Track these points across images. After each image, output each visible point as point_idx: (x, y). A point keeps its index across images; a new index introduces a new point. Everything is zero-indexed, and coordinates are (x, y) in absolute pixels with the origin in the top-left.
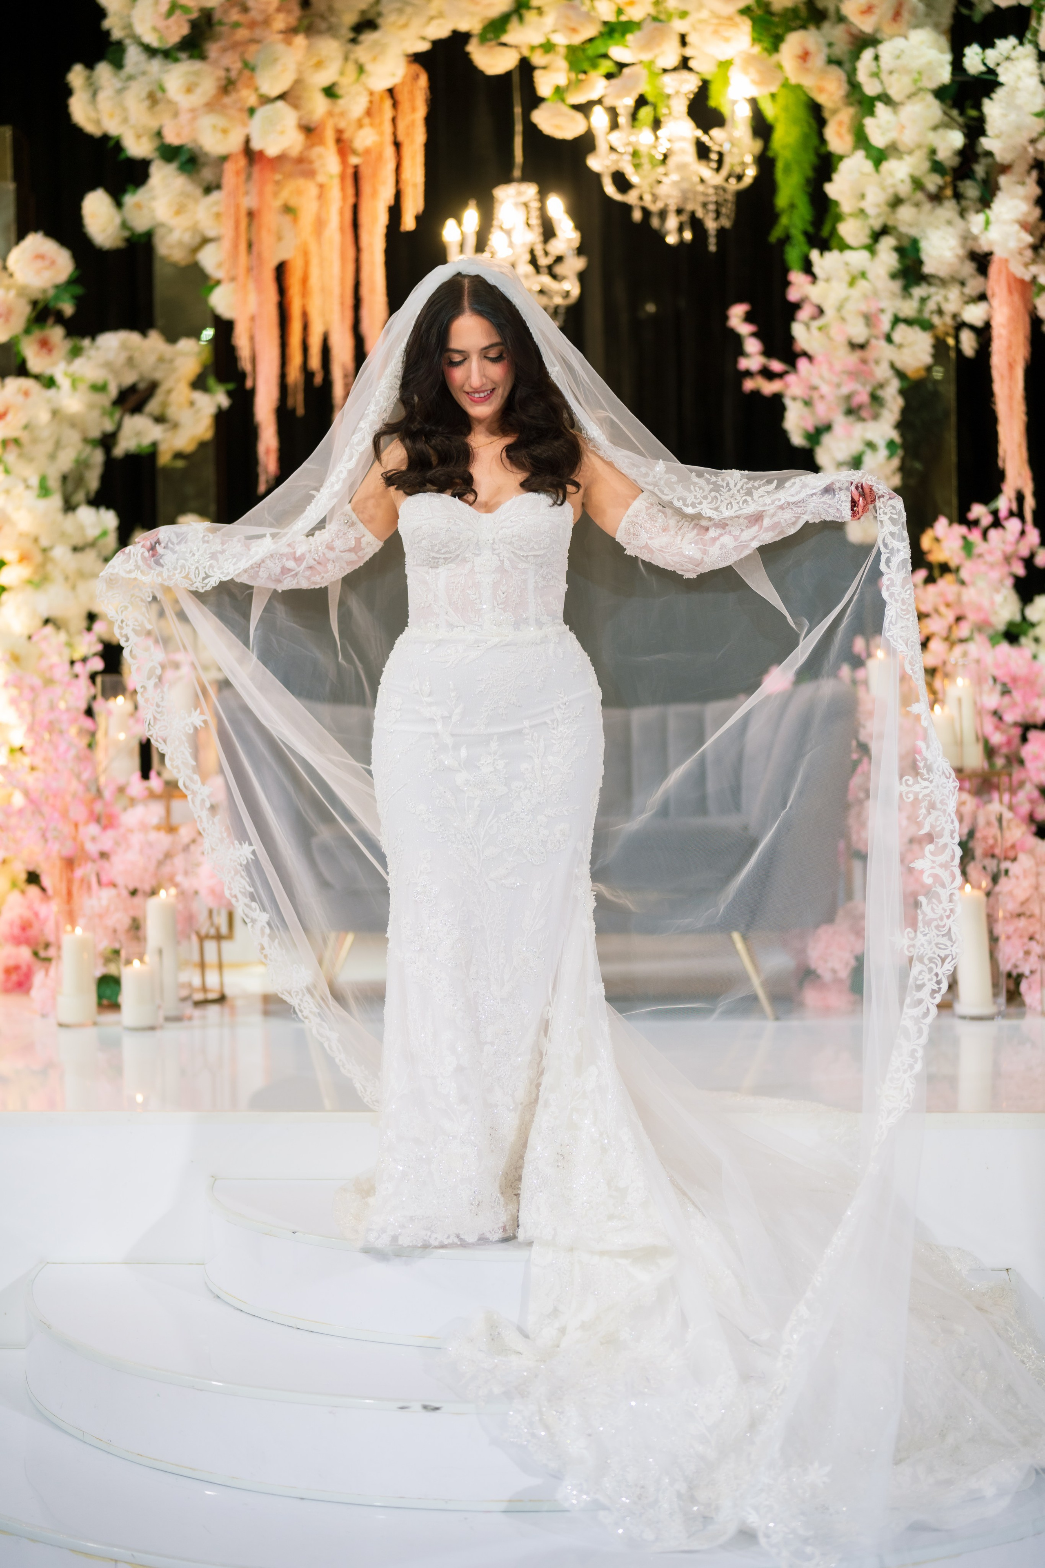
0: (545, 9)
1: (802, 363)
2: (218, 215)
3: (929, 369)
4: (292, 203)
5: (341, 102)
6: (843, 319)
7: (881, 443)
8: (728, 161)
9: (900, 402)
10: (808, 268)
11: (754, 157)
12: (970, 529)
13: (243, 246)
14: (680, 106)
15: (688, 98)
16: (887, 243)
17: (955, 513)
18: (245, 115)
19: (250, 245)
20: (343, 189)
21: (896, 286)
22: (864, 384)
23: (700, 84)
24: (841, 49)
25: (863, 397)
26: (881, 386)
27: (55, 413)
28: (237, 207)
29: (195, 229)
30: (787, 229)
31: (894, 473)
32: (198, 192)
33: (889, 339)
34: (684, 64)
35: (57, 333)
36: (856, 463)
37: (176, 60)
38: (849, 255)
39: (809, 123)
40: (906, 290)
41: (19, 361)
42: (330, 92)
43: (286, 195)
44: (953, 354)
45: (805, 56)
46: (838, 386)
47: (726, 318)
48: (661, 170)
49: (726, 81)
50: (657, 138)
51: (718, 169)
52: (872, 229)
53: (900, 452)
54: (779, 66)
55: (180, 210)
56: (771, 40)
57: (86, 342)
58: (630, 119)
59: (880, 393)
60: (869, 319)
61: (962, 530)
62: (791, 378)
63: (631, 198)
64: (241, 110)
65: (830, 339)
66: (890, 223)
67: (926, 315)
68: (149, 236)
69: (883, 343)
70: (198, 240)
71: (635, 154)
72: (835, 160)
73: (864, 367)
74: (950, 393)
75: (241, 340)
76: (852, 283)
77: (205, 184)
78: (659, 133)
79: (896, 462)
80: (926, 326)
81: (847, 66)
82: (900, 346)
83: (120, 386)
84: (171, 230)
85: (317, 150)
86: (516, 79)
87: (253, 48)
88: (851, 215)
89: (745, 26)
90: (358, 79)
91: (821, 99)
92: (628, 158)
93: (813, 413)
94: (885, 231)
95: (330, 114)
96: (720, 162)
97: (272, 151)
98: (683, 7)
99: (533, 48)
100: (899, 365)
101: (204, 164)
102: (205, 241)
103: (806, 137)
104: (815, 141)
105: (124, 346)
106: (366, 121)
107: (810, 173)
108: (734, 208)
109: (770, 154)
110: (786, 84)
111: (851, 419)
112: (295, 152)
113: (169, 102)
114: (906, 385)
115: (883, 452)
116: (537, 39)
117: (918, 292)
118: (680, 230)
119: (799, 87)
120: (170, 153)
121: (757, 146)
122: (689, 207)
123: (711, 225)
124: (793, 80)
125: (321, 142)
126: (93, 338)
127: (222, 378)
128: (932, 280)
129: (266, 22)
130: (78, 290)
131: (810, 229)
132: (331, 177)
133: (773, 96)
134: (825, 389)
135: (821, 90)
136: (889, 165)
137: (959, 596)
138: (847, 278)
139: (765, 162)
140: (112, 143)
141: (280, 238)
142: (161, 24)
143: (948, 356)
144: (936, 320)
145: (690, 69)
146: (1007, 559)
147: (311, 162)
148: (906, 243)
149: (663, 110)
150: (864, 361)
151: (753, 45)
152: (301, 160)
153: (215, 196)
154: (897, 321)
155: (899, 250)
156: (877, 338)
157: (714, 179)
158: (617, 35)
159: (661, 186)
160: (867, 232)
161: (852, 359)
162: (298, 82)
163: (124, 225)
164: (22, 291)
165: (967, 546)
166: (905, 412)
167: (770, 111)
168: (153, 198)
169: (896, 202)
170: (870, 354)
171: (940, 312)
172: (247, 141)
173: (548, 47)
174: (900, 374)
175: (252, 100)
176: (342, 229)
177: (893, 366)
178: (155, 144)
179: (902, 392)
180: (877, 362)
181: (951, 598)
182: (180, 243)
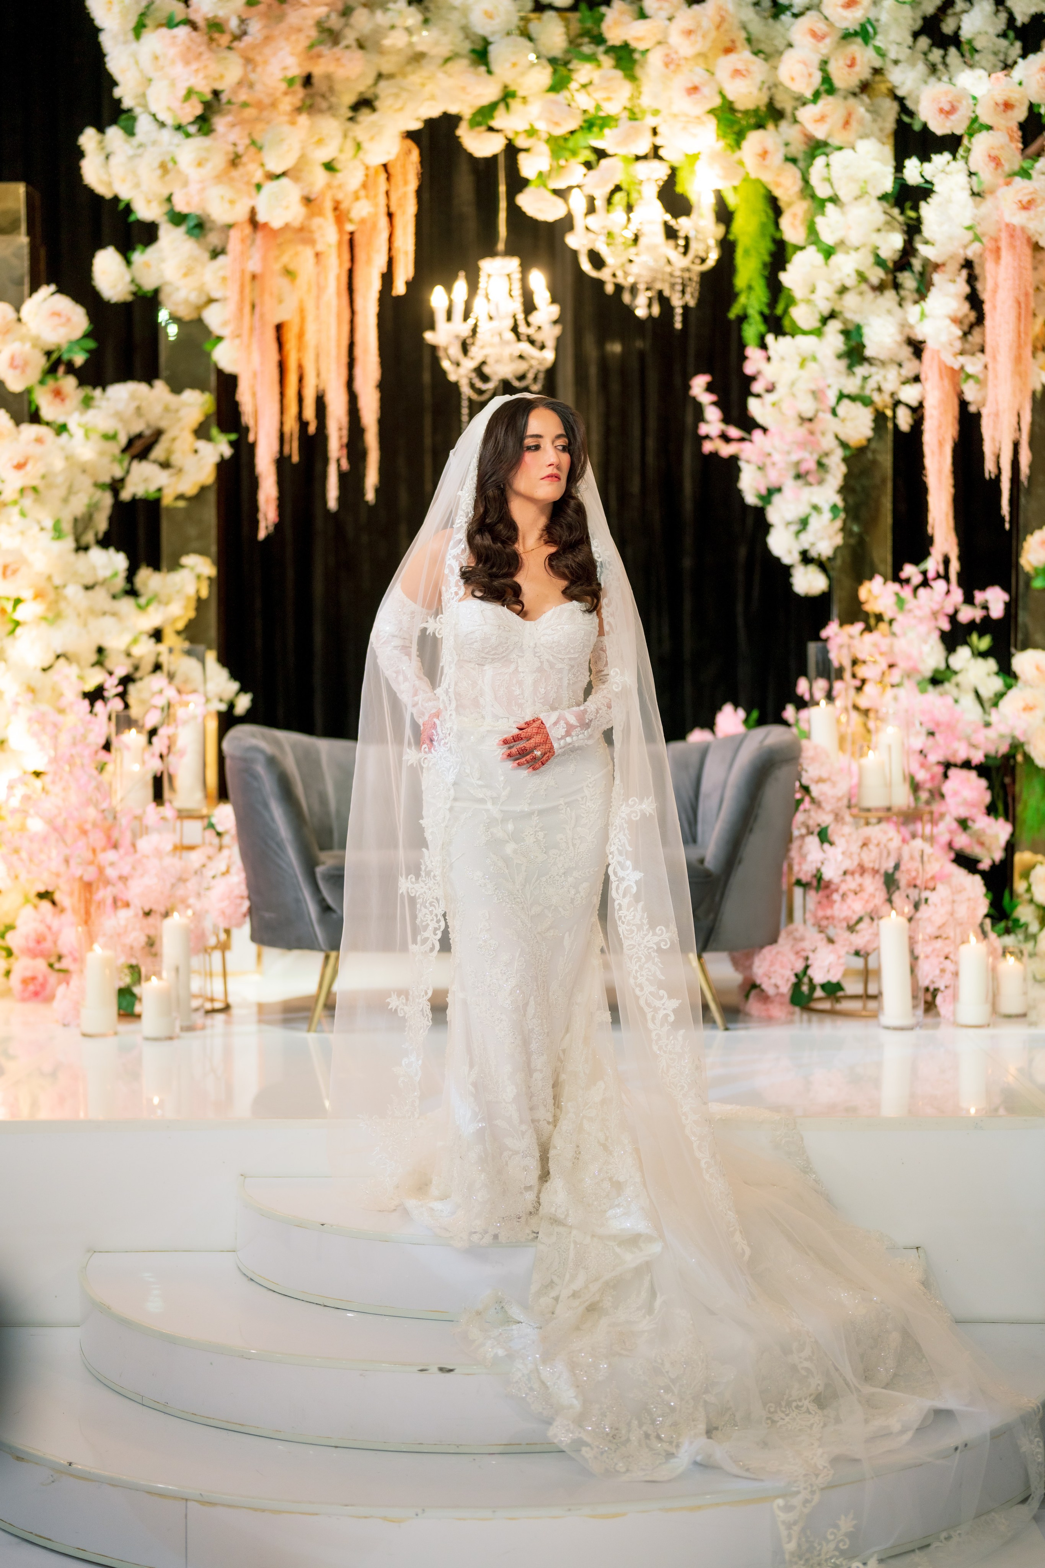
0: (530, 99)
1: (757, 434)
2: (224, 279)
3: (869, 440)
4: (291, 267)
5: (339, 175)
6: (794, 395)
7: (826, 508)
8: (693, 245)
9: (843, 469)
10: (763, 346)
11: (716, 240)
12: (902, 587)
13: (247, 309)
14: (651, 191)
15: (658, 185)
16: (834, 326)
17: (889, 570)
18: (253, 191)
19: (253, 306)
20: (340, 256)
21: (843, 364)
22: (811, 453)
23: (669, 172)
24: (798, 148)
25: (811, 465)
26: (827, 455)
27: (69, 458)
28: (243, 272)
29: (201, 289)
30: (745, 308)
31: (836, 534)
32: (206, 255)
33: (834, 412)
34: (655, 153)
35: (69, 383)
36: (804, 523)
37: (188, 135)
38: (800, 339)
39: (766, 212)
40: (850, 367)
41: (33, 408)
42: (329, 167)
43: (285, 259)
44: (890, 425)
45: (764, 154)
46: (788, 453)
47: (688, 387)
48: (633, 250)
49: (692, 172)
50: (629, 219)
51: (685, 253)
52: (820, 313)
53: (842, 515)
54: (741, 163)
55: (188, 273)
56: (734, 136)
57: (98, 392)
58: (605, 203)
59: (825, 461)
60: (816, 395)
61: (896, 587)
62: (746, 445)
63: (605, 275)
64: (248, 183)
65: (782, 414)
66: (837, 309)
67: (867, 392)
68: (156, 292)
69: (829, 416)
70: (204, 299)
71: (609, 234)
72: (789, 250)
73: (812, 438)
74: (886, 460)
75: (244, 395)
76: (803, 364)
77: (211, 248)
78: (631, 215)
79: (839, 524)
80: (867, 402)
81: (801, 164)
82: (843, 420)
83: (128, 433)
84: (177, 289)
85: (317, 221)
86: (501, 162)
87: (259, 126)
88: (803, 300)
89: (711, 124)
90: (355, 156)
91: (777, 193)
92: (603, 238)
93: (766, 476)
94: (832, 315)
95: (329, 186)
96: (687, 247)
97: (276, 223)
98: (656, 105)
99: (517, 133)
100: (842, 436)
101: (211, 230)
102: (211, 301)
103: (763, 225)
104: (771, 228)
105: (133, 397)
106: (362, 193)
107: (767, 259)
108: (698, 287)
109: (731, 237)
110: (746, 179)
111: (800, 482)
112: (297, 224)
113: (179, 172)
114: (848, 453)
115: (827, 515)
116: (523, 126)
117: (861, 370)
118: (650, 306)
119: (758, 181)
120: (178, 219)
121: (719, 231)
122: (658, 286)
123: (677, 302)
124: (753, 175)
125: (320, 213)
126: (104, 389)
127: (224, 428)
128: (873, 361)
129: (274, 105)
130: (91, 344)
131: (766, 311)
132: (329, 246)
133: (735, 188)
134: (777, 457)
135: (778, 185)
136: (838, 259)
137: (891, 647)
138: (798, 359)
139: (727, 246)
140: (122, 206)
141: (280, 301)
142: (176, 104)
143: (886, 427)
144: (876, 397)
145: (660, 158)
146: (935, 614)
147: (311, 232)
148: (850, 327)
149: (634, 196)
150: (812, 433)
151: (718, 140)
152: (301, 229)
153: (221, 259)
154: (842, 396)
155: (846, 333)
156: (824, 411)
157: (680, 262)
158: (595, 129)
159: (632, 265)
160: (817, 317)
161: (802, 432)
162: (303, 159)
163: (133, 281)
164: (36, 342)
165: (900, 602)
166: (847, 477)
167: (732, 201)
168: (162, 260)
169: (843, 290)
170: (816, 426)
171: (879, 390)
172: (253, 212)
173: (532, 132)
174: (844, 445)
175: (258, 176)
176: (339, 294)
177: (837, 437)
178: (166, 208)
179: (845, 460)
180: (823, 434)
181: (884, 648)
182: (186, 301)
